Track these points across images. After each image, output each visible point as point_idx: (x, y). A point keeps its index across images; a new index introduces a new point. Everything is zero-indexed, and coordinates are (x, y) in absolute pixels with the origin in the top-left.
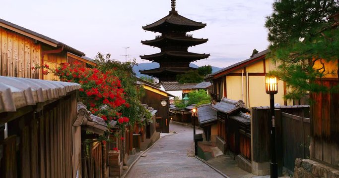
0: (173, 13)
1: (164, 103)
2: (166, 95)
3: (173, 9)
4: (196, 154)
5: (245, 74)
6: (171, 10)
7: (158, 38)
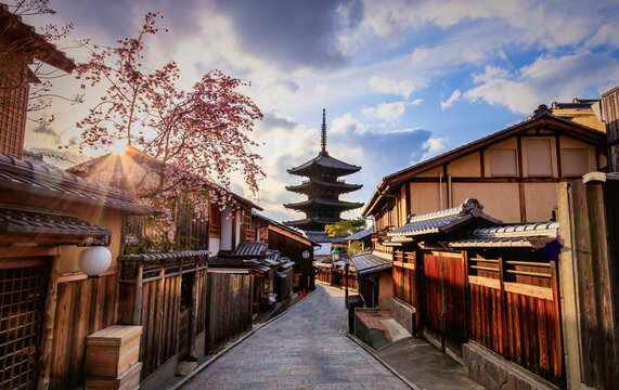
0: (324, 154)
1: (306, 255)
2: (309, 244)
3: (324, 149)
4: (351, 331)
5: (445, 180)
6: (321, 150)
7: (304, 183)
